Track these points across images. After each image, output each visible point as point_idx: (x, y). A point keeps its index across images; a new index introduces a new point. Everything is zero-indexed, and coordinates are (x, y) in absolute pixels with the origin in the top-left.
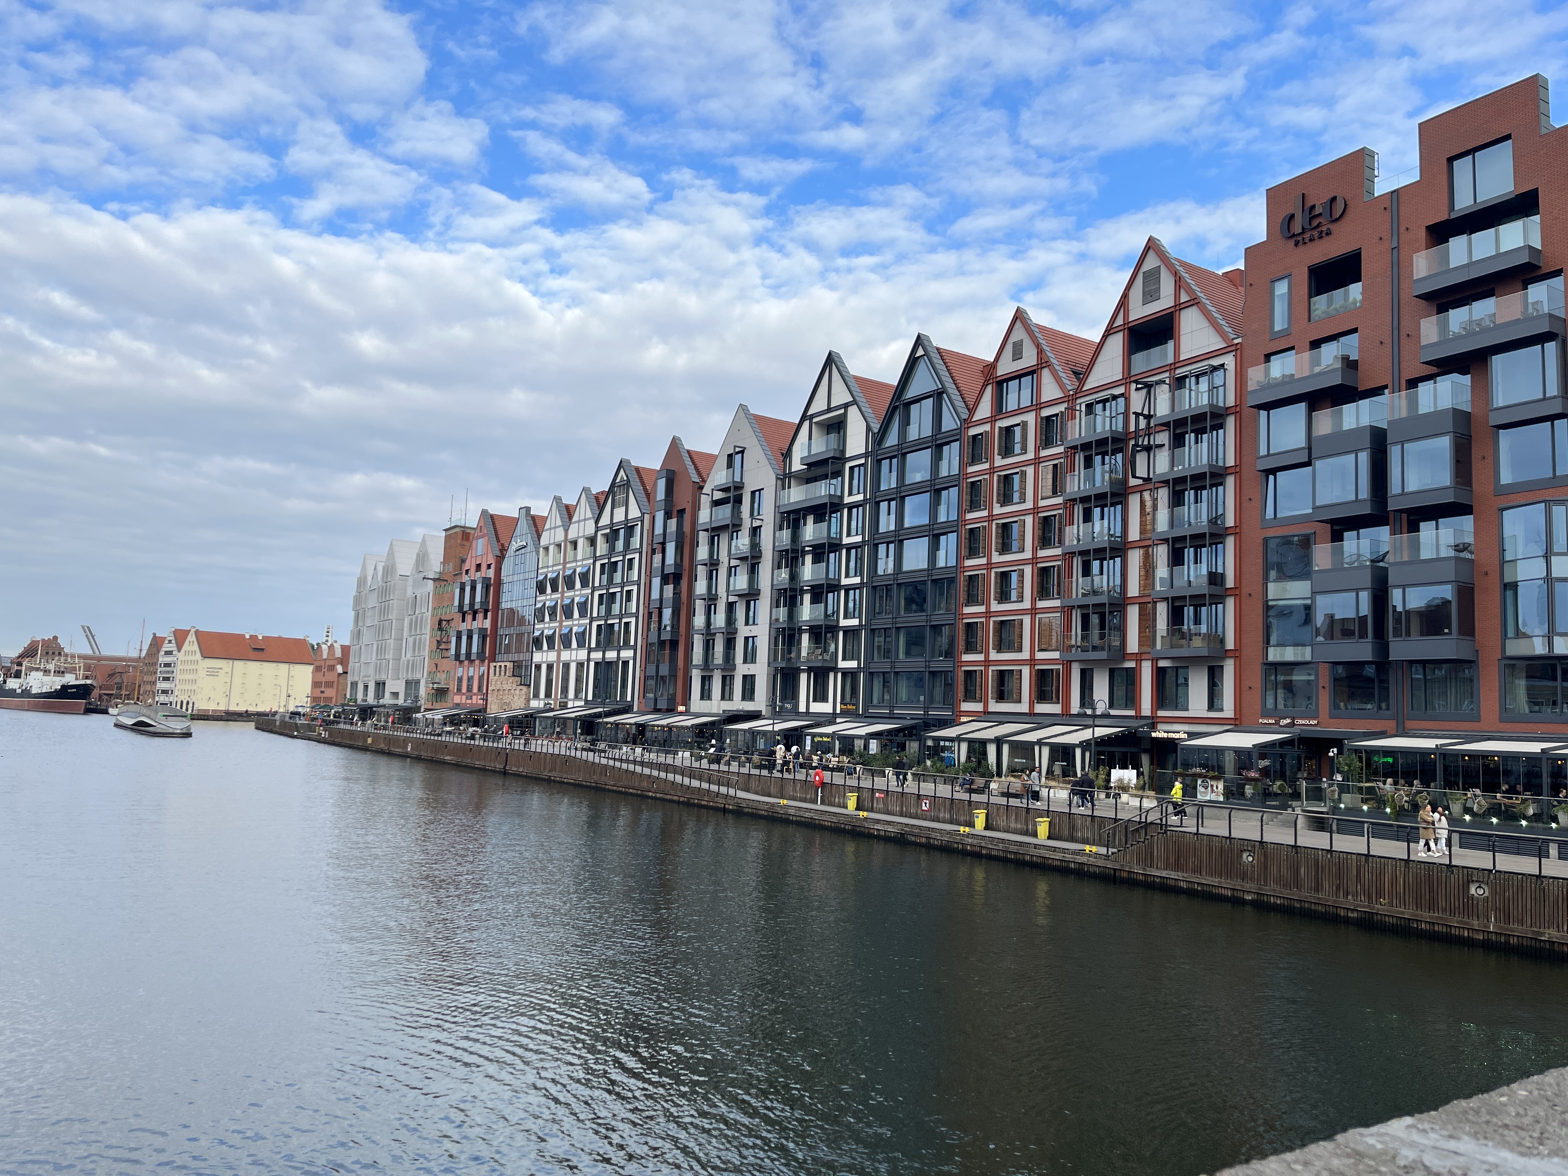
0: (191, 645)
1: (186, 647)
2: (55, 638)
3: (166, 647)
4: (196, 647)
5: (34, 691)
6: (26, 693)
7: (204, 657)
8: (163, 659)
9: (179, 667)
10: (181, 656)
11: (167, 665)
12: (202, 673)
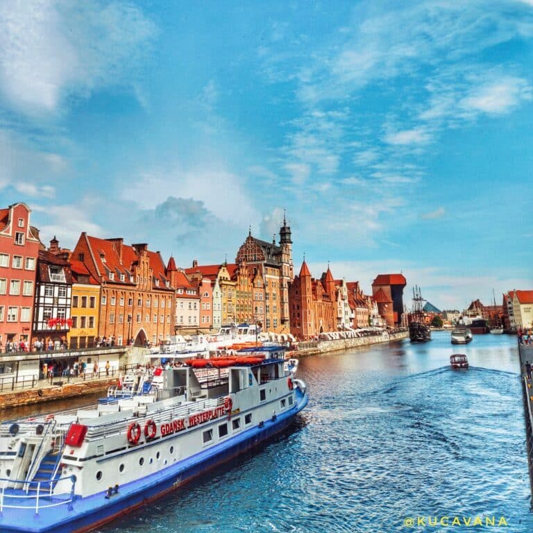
0: (516, 299)
1: (514, 300)
2: (478, 300)
3: (509, 300)
4: (517, 299)
5: (466, 324)
6: (464, 325)
7: (522, 303)
8: (509, 306)
9: (514, 309)
10: (513, 303)
11: (510, 308)
12: (522, 311)
